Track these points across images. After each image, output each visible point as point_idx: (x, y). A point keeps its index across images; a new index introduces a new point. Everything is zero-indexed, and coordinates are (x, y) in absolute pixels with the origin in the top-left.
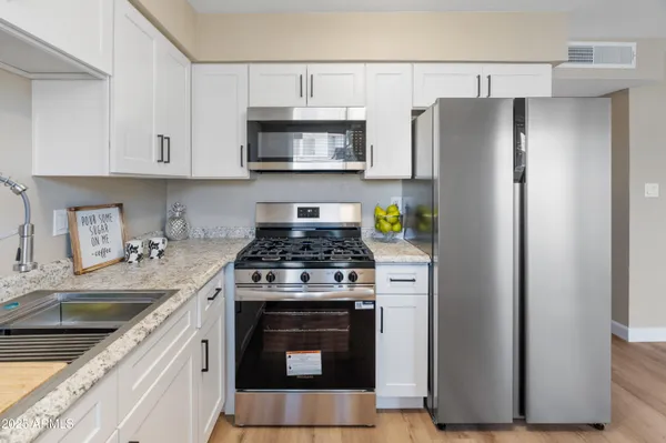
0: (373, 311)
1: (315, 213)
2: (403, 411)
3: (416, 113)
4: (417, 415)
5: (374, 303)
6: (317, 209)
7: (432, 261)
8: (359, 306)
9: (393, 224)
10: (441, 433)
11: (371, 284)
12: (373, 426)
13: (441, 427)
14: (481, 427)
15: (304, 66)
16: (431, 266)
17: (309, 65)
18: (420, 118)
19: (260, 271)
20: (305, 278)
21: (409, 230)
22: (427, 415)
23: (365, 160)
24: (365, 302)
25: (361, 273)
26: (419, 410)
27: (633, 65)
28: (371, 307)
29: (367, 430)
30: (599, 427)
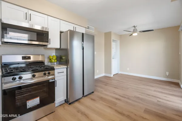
0: (54, 81)
1: (29, 58)
2: (60, 105)
3: (61, 32)
4: (64, 104)
5: (54, 79)
6: (30, 57)
7: (67, 67)
8: (51, 81)
9: (55, 60)
10: (70, 105)
11: (54, 75)
12: (55, 111)
13: (70, 104)
14: (77, 100)
15: (27, 10)
16: (67, 69)
17: (29, 10)
18: (62, 34)
19: (15, 76)
20: (34, 76)
21: (58, 62)
22: (66, 103)
23: (48, 42)
24: (52, 80)
25: (51, 72)
26: (64, 103)
27: (94, 31)
28: (54, 80)
29: (53, 113)
30: (93, 92)
